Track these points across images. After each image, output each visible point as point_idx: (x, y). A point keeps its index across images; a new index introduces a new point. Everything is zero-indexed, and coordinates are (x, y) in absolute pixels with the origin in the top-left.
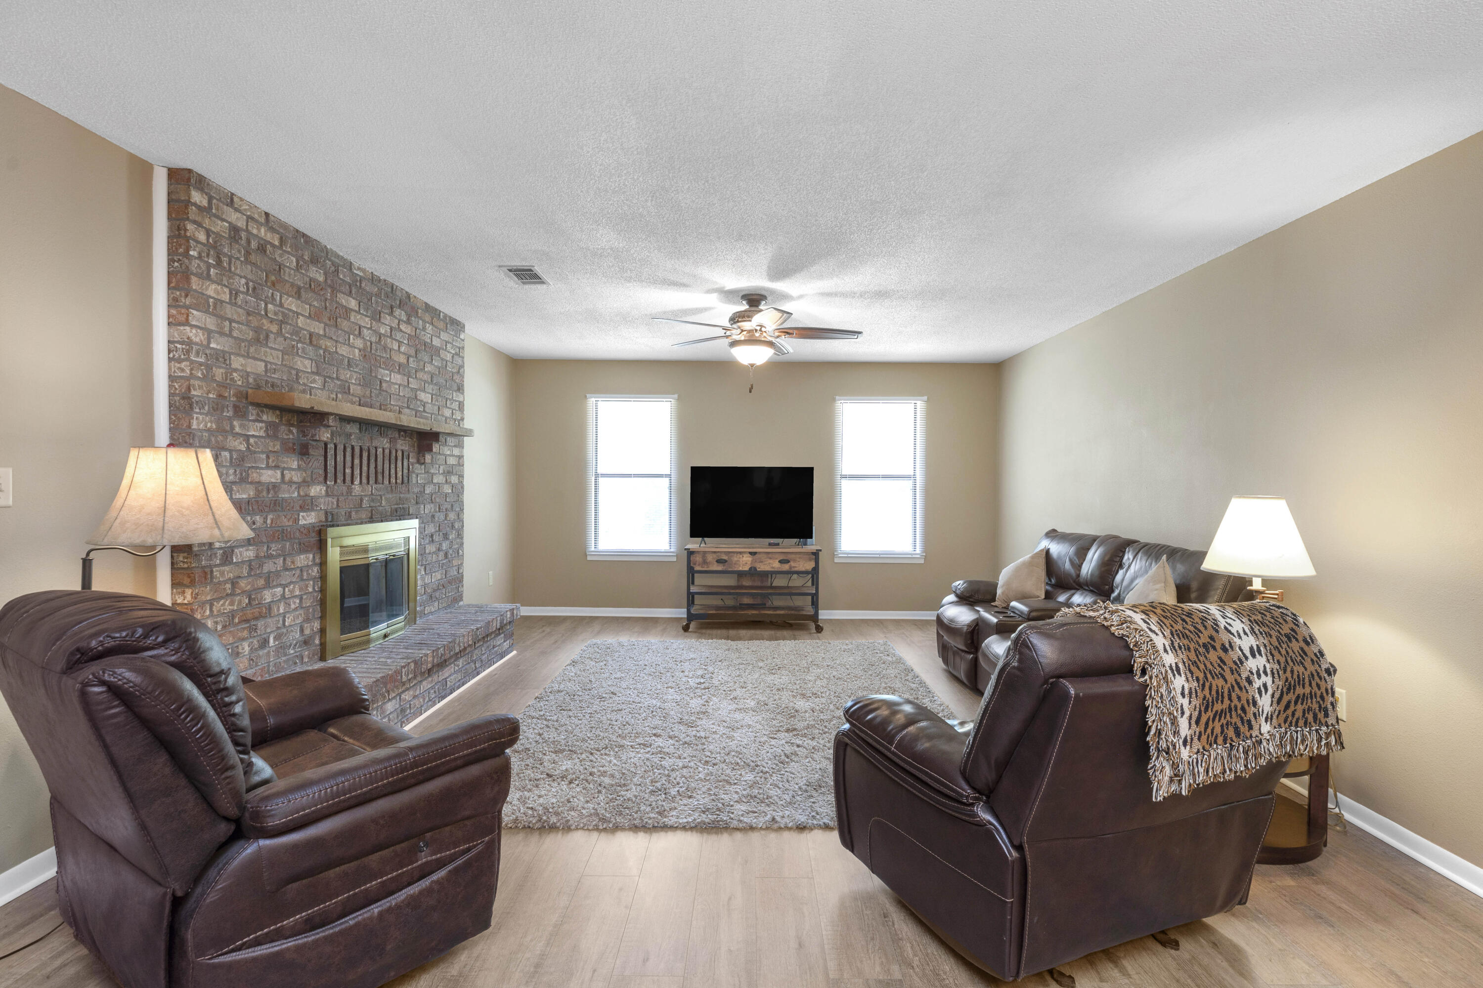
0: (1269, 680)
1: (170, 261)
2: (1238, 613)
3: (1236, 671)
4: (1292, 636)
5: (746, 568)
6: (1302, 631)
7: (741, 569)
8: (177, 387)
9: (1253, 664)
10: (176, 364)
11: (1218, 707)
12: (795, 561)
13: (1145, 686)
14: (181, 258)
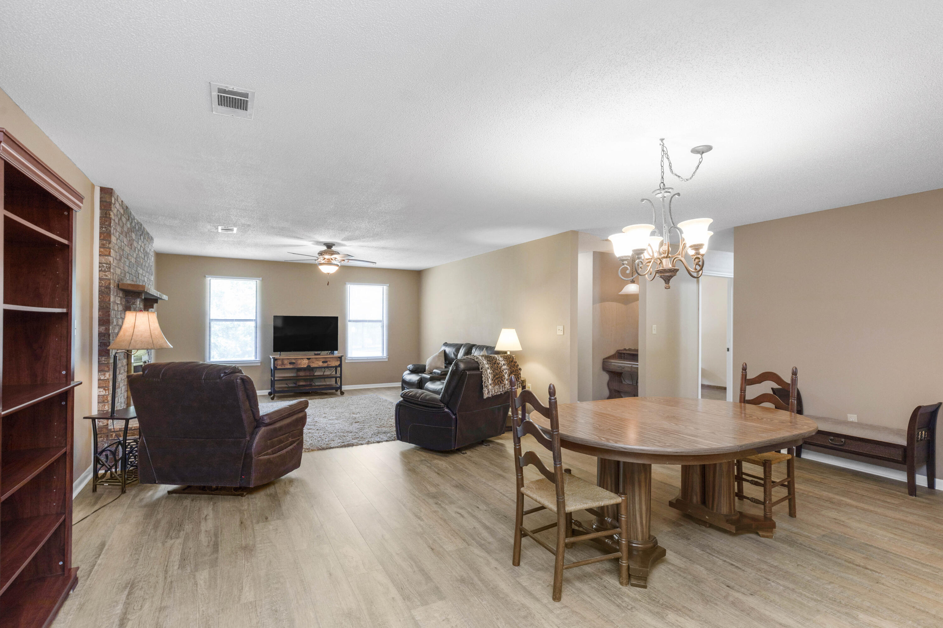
0: (507, 371)
1: (101, 228)
2: (501, 356)
3: (500, 369)
4: (512, 361)
5: (305, 366)
6: (515, 360)
7: (302, 366)
8: (103, 283)
9: (504, 367)
10: (103, 273)
11: (497, 377)
12: (330, 361)
13: (482, 372)
14: (106, 226)
